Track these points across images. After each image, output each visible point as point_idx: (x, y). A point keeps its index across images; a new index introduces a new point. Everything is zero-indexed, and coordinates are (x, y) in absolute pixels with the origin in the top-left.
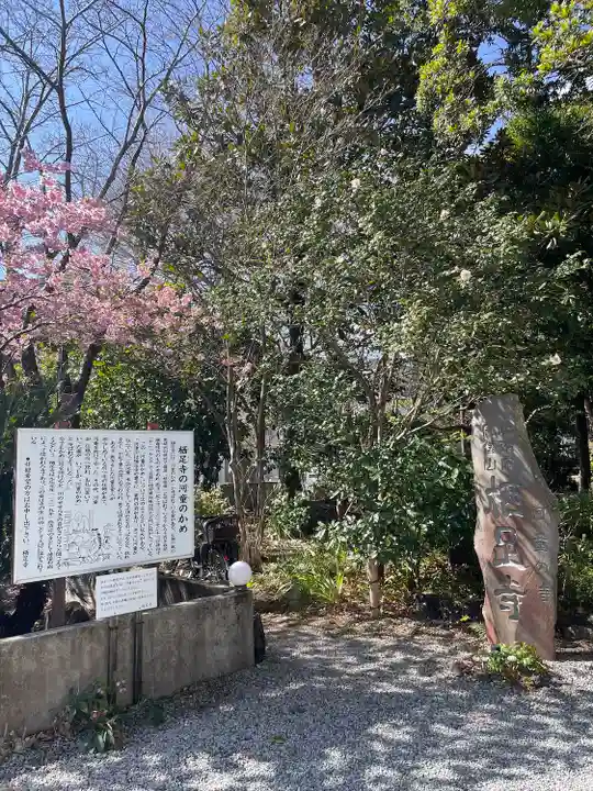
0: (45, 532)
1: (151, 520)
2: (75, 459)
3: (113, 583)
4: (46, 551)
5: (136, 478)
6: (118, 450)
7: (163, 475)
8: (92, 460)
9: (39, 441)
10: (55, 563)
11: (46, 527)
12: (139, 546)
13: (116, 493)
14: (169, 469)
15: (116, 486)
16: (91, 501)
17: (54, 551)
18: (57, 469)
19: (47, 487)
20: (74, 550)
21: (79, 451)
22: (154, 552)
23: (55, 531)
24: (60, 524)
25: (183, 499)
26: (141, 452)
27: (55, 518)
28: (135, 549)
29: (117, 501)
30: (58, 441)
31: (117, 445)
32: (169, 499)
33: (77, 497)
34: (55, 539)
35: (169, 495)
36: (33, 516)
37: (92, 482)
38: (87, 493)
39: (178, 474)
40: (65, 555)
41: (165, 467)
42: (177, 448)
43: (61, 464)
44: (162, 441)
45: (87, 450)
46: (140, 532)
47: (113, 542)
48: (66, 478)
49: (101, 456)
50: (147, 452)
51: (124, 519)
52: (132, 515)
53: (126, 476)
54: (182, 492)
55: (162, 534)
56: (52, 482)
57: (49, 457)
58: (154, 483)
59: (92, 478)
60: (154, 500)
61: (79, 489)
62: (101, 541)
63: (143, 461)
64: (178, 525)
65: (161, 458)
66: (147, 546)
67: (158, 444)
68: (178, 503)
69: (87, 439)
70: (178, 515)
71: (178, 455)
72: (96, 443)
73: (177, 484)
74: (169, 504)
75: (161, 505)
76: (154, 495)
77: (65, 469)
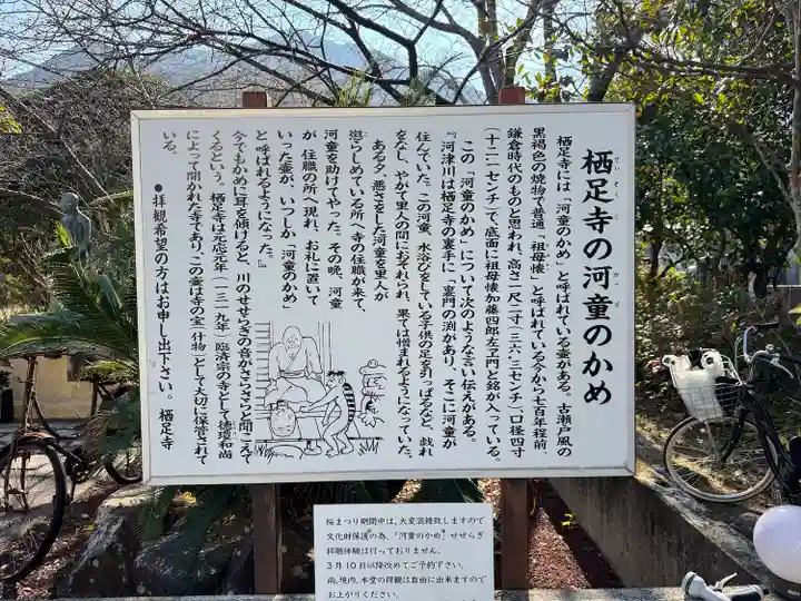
0: (210, 370)
1: (493, 360)
2: (277, 190)
4: (214, 418)
5: (449, 244)
6: (392, 165)
7: (529, 235)
8: (323, 194)
9: (182, 143)
10: (236, 449)
11: (210, 354)
12: (460, 427)
13: (390, 282)
14: (551, 219)
15: (391, 264)
16: (325, 299)
17: (235, 416)
18: (231, 216)
19: (208, 260)
20: (282, 419)
21: (286, 169)
22: (505, 447)
23: (235, 371)
24: (245, 353)
25: (598, 307)
26: (462, 170)
27: (232, 336)
28: (449, 432)
29: (393, 305)
30: (228, 142)
31: (389, 153)
32: (550, 306)
33: (287, 287)
34: (235, 391)
35: (550, 294)
36: (179, 329)
37: (324, 253)
38: (313, 278)
39: (582, 234)
40: (261, 430)
41: (539, 212)
42: (577, 155)
43: (241, 201)
44: (527, 139)
45: (310, 165)
46: (459, 392)
47: (386, 407)
48: (255, 238)
49: (346, 181)
50: (480, 170)
51: (414, 352)
52: (438, 347)
53: (417, 238)
54: (596, 288)
55: (527, 403)
56: (220, 249)
57: (208, 186)
58: (503, 256)
59: (324, 239)
60: (504, 308)
61: (289, 266)
62: (358, 403)
63: (468, 196)
64: (580, 383)
65: (525, 188)
66: (481, 428)
67: (515, 145)
68: (580, 319)
69: (307, 136)
70: (580, 352)
71: (580, 178)
72: (332, 147)
73: (576, 265)
74: (551, 321)
75: (527, 320)
76: (503, 292)
77: (251, 215)
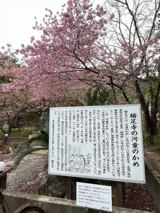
0: (60, 153)
1: (113, 155)
2: (72, 121)
3: (85, 188)
4: (61, 163)
5: (104, 131)
6: (93, 116)
7: (120, 130)
8: (80, 121)
9: (57, 113)
10: (64, 169)
11: (60, 150)
12: (106, 169)
13: (92, 138)
14: (124, 127)
15: (93, 135)
16: (80, 141)
17: (64, 163)
18: (65, 126)
19: (61, 133)
21: (74, 117)
22: (116, 174)
23: (64, 154)
24: (66, 150)
25: (135, 145)
26: (106, 117)
27: (64, 147)
28: (104, 170)
29: (93, 143)
30: (65, 113)
31: (92, 114)
32: (125, 145)
33: (73, 138)
34: (64, 158)
35: (125, 142)
36: (55, 145)
37: (80, 132)
38: (78, 137)
39: (131, 130)
40: (68, 166)
41: (121, 125)
42: (129, 114)
43: (66, 123)
44: (118, 111)
45: (78, 116)
46: (106, 162)
47: (92, 163)
48: (68, 129)
49: (84, 119)
50: (109, 117)
51: (97, 153)
52: (102, 152)
53: (97, 130)
54: (134, 141)
55: (121, 165)
56: (62, 131)
57: (61, 120)
58: (115, 134)
59: (80, 129)
60: (115, 144)
61: (74, 135)
62: (86, 162)
63: (107, 122)
64: (132, 162)
65: (118, 120)
66: (111, 170)
67: (116, 112)
68: (131, 148)
69: (78, 111)
70: (132, 155)
71: (130, 119)
72: (82, 113)
73: (130, 136)
74: (125, 147)
75: (120, 148)
76: (115, 141)
77: (68, 125)
